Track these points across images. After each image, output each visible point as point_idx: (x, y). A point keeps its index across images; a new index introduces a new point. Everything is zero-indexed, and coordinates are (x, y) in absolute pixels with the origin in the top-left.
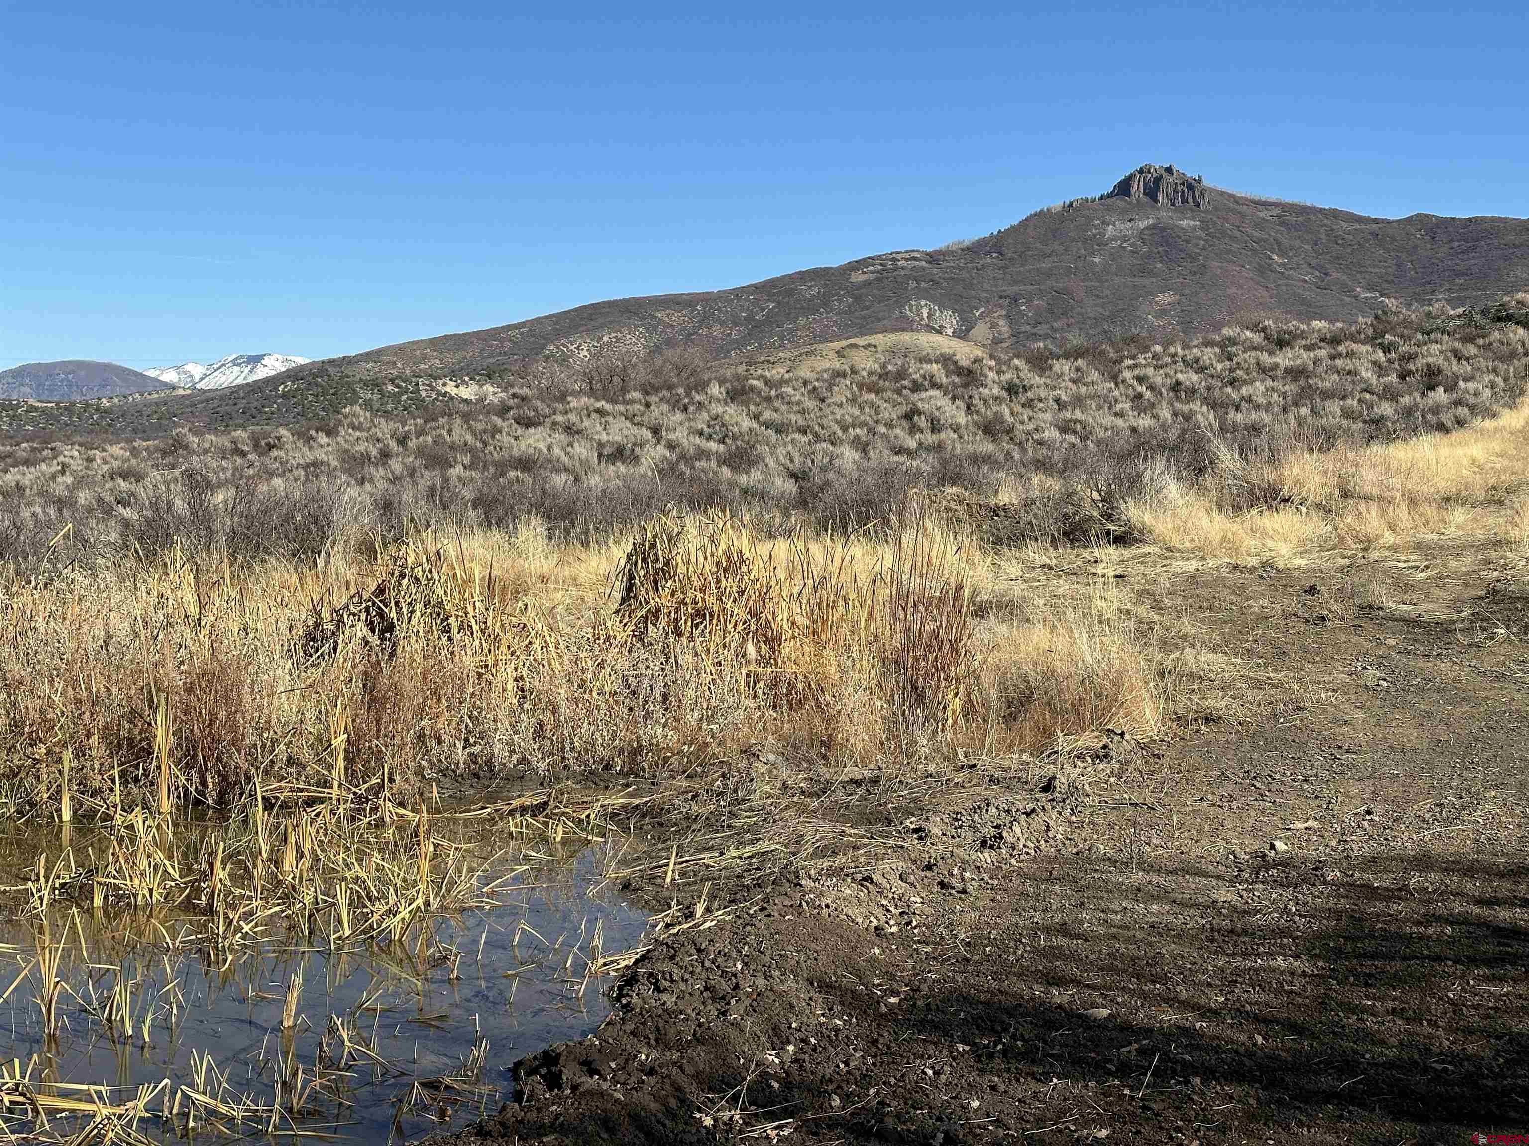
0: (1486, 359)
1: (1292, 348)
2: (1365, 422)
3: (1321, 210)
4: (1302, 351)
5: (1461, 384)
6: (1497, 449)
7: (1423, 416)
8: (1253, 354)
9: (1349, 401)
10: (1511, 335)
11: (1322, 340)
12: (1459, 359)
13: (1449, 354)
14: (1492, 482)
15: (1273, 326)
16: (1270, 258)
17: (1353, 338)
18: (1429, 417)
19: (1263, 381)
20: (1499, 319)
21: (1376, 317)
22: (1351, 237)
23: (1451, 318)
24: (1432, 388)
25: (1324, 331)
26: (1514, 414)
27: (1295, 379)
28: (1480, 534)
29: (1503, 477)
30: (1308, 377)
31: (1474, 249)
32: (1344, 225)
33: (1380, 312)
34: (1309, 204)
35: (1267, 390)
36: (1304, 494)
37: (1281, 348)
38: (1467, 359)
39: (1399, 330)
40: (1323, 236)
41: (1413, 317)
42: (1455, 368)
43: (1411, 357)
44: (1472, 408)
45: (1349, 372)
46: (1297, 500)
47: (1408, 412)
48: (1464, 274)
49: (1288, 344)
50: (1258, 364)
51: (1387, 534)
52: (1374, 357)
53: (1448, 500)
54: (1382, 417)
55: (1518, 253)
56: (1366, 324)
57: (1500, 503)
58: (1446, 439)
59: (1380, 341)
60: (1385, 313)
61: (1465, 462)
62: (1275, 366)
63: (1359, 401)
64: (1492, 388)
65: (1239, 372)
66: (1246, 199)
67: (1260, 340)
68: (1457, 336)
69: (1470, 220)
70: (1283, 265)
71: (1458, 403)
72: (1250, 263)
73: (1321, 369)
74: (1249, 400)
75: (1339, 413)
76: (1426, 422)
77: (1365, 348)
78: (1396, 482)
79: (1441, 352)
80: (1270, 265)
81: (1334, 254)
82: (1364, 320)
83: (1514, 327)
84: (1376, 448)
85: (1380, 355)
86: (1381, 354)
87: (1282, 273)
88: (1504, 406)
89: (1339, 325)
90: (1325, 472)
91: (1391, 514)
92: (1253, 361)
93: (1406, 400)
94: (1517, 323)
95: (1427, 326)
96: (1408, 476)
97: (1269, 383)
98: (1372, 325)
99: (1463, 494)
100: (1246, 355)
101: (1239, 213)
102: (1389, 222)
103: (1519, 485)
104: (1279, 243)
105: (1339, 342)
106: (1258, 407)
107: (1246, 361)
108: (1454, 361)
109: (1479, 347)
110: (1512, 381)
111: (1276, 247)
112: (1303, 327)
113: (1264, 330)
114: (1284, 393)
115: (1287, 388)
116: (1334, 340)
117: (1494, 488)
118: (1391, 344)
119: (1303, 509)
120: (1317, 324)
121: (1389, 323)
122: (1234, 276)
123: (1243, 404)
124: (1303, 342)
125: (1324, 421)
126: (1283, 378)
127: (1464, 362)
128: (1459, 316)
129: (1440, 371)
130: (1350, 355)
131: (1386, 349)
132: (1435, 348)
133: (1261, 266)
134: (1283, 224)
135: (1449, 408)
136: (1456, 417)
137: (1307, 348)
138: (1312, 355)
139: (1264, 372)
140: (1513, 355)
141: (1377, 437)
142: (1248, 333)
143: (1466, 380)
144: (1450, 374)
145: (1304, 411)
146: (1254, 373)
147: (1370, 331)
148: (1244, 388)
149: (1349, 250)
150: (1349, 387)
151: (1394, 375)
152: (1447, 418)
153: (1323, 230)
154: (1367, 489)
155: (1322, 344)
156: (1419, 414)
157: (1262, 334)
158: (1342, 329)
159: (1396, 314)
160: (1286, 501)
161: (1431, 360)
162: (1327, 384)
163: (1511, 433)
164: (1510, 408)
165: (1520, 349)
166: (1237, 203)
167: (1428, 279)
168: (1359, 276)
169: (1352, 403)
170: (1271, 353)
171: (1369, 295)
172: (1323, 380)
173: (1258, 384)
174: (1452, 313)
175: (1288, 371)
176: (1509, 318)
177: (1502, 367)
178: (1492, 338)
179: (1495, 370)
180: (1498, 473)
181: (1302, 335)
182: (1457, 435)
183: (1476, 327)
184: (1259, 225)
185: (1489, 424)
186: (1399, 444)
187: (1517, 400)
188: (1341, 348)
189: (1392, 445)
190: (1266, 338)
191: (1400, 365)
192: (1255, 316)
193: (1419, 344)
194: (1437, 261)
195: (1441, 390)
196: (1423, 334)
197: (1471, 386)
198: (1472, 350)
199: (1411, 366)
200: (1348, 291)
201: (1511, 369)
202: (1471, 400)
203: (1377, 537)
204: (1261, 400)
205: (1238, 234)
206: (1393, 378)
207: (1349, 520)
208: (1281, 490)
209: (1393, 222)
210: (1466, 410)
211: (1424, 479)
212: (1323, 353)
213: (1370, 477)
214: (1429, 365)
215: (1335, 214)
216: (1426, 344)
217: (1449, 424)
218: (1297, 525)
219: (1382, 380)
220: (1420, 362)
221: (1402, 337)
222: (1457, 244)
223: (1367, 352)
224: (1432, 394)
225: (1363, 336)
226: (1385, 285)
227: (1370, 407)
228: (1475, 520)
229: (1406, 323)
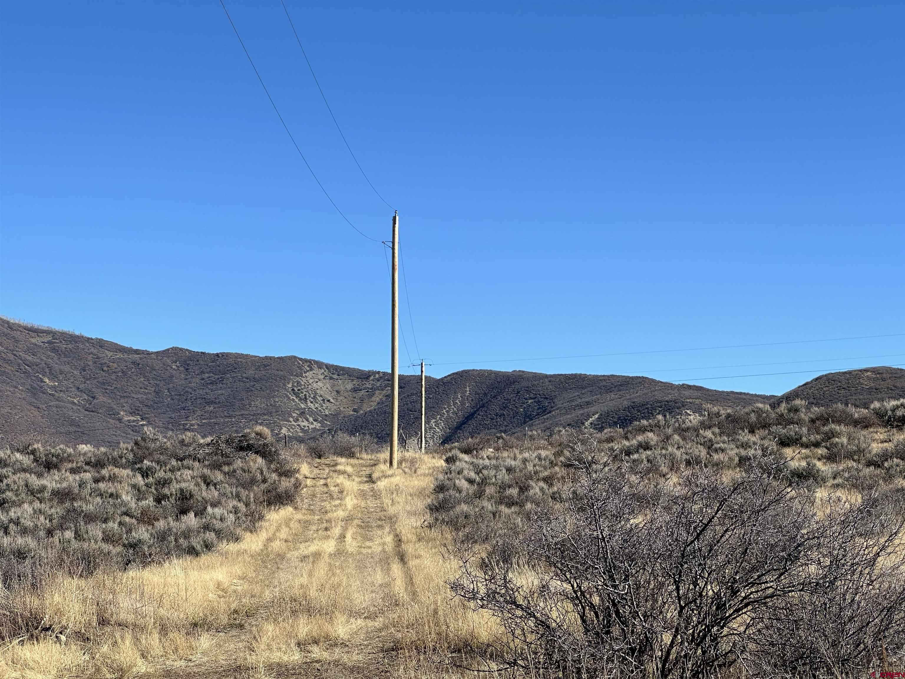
0: (231, 485)
1: (59, 470)
2: (124, 545)
3: (89, 340)
4: (68, 474)
5: (209, 509)
6: (239, 572)
7: (176, 540)
8: (23, 475)
9: (111, 524)
10: (252, 464)
11: (88, 463)
12: (208, 485)
13: (199, 480)
14: (233, 606)
15: (42, 449)
16: (42, 381)
17: (115, 463)
18: (181, 541)
19: (31, 503)
20: (241, 449)
21: (136, 443)
22: (115, 365)
23: (201, 446)
24: (184, 512)
25: (89, 455)
26: (254, 537)
27: (61, 502)
28: (222, 660)
29: (244, 600)
30: (74, 499)
31: (221, 380)
32: (109, 354)
33: (139, 439)
34: (77, 333)
35: (35, 512)
36: (64, 623)
37: (49, 471)
38: (215, 485)
39: (156, 456)
40: (90, 363)
41: (168, 444)
42: (204, 494)
43: (165, 483)
44: (218, 533)
45: (111, 495)
46: (57, 628)
47: (162, 537)
48: (213, 402)
49: (56, 467)
50: (27, 486)
51: (140, 662)
52: (134, 481)
53: (195, 625)
54: (140, 541)
55: (258, 386)
56: (127, 449)
57: (241, 626)
58: (196, 562)
59: (138, 466)
60: (144, 439)
61: (212, 586)
62: (43, 489)
63: (120, 523)
64: (236, 513)
65: (9, 494)
66: (19, 326)
67: (29, 462)
68: (206, 463)
69: (217, 355)
70: (54, 388)
71: (207, 528)
72: (23, 384)
73: (86, 492)
74: (17, 522)
75: (100, 535)
76: (178, 546)
77: (125, 472)
78: (149, 609)
79: (193, 478)
80: (41, 387)
81: (100, 380)
82: (125, 446)
83: (254, 456)
84: (132, 573)
85: (139, 480)
86: (140, 478)
87: (53, 395)
88: (246, 529)
89: (103, 449)
90: (84, 600)
91: (144, 642)
92: (22, 483)
93: (161, 524)
94: (257, 453)
95: (181, 453)
96: (160, 605)
97: (37, 505)
98: (132, 450)
99: (210, 618)
100: (16, 477)
101: (13, 337)
102: (148, 353)
103: (257, 609)
104: (50, 368)
105: (103, 466)
106: (24, 531)
107: (15, 482)
108: (204, 487)
109: (225, 473)
110: (253, 507)
111: (47, 370)
112: (70, 450)
113: (33, 452)
114: (51, 515)
115: (53, 510)
116: (98, 464)
117: (236, 612)
118: (149, 469)
119: (63, 638)
120: (84, 448)
121: (148, 449)
122: (7, 396)
123: (12, 526)
124: (70, 465)
125: (86, 545)
126: (51, 500)
127: (212, 488)
128: (208, 445)
129: (191, 496)
130: (112, 478)
131: (145, 474)
132: (187, 473)
133: (35, 388)
134: (54, 350)
135: (199, 532)
136: (205, 542)
137: (73, 471)
138: (77, 478)
139: (32, 494)
140: (253, 481)
141: (134, 561)
142: (18, 455)
143: (214, 505)
144: (200, 499)
145: (69, 534)
146: (23, 495)
147: (131, 456)
148: (13, 510)
149: (113, 377)
150: (111, 510)
151: (151, 499)
152: (196, 542)
153: (90, 357)
154: (123, 616)
155: (87, 468)
156: (172, 538)
157: (32, 457)
158: (105, 454)
159: (154, 440)
160: (46, 629)
161: (183, 485)
162: (91, 507)
163: (252, 556)
164: (251, 532)
165: (259, 477)
166: (11, 328)
167: (183, 405)
168: (122, 401)
169: (113, 525)
170: (40, 475)
171: (132, 418)
172: (87, 502)
173: (26, 506)
174: (202, 441)
175: (56, 493)
176: (249, 448)
177: (244, 493)
178: (235, 466)
179: (238, 497)
180: (239, 597)
181: (69, 459)
182: (205, 559)
183: (222, 455)
184: (32, 350)
185: (233, 547)
186: (154, 567)
187: (257, 525)
188: (104, 472)
189: (148, 569)
190: (36, 460)
191: (156, 489)
192: (24, 439)
193: (172, 471)
194: (190, 390)
195: (192, 515)
196: (177, 460)
197: (218, 511)
198: (218, 476)
199: (166, 491)
200: (113, 414)
201: (252, 495)
202: (218, 525)
203: (131, 667)
204: (29, 524)
205: (12, 357)
206: (149, 502)
207: (105, 649)
208: (42, 619)
209: (152, 353)
210: (213, 534)
211: (175, 606)
212: (88, 476)
213: (126, 604)
214: (182, 490)
215: (101, 343)
216: (179, 470)
217: (198, 548)
218: (57, 656)
219: (140, 504)
220: (175, 487)
221: (158, 462)
222: (207, 375)
223: (128, 476)
224: (184, 518)
225: (124, 460)
226: (145, 409)
227: (130, 531)
228: (219, 646)
229: (163, 450)
